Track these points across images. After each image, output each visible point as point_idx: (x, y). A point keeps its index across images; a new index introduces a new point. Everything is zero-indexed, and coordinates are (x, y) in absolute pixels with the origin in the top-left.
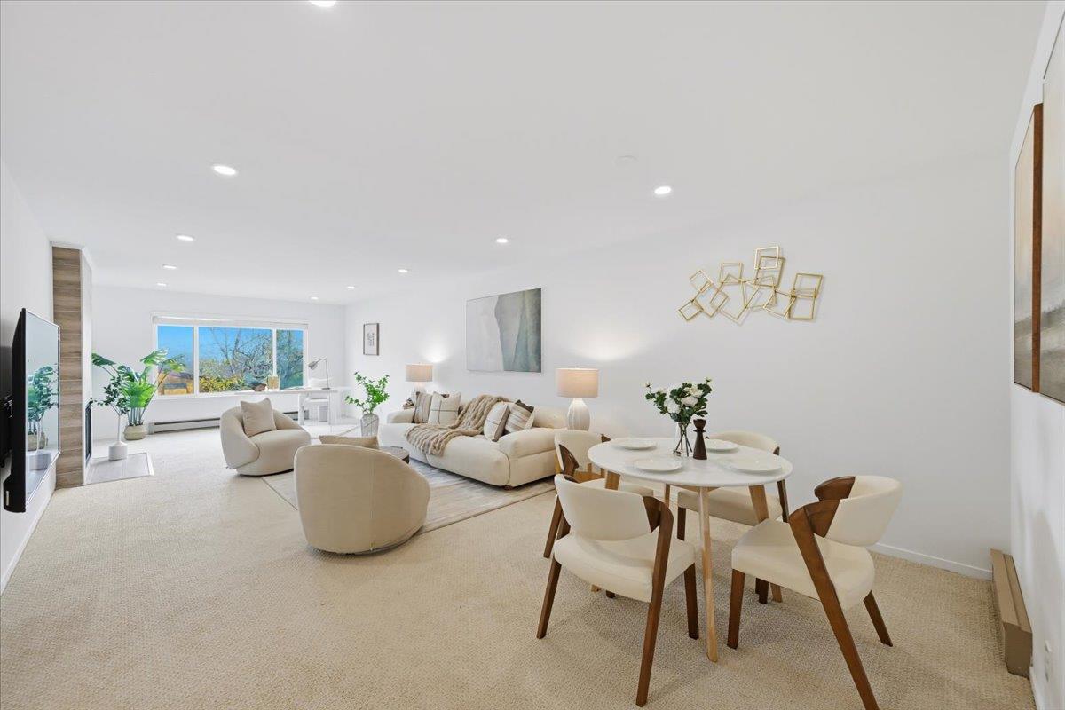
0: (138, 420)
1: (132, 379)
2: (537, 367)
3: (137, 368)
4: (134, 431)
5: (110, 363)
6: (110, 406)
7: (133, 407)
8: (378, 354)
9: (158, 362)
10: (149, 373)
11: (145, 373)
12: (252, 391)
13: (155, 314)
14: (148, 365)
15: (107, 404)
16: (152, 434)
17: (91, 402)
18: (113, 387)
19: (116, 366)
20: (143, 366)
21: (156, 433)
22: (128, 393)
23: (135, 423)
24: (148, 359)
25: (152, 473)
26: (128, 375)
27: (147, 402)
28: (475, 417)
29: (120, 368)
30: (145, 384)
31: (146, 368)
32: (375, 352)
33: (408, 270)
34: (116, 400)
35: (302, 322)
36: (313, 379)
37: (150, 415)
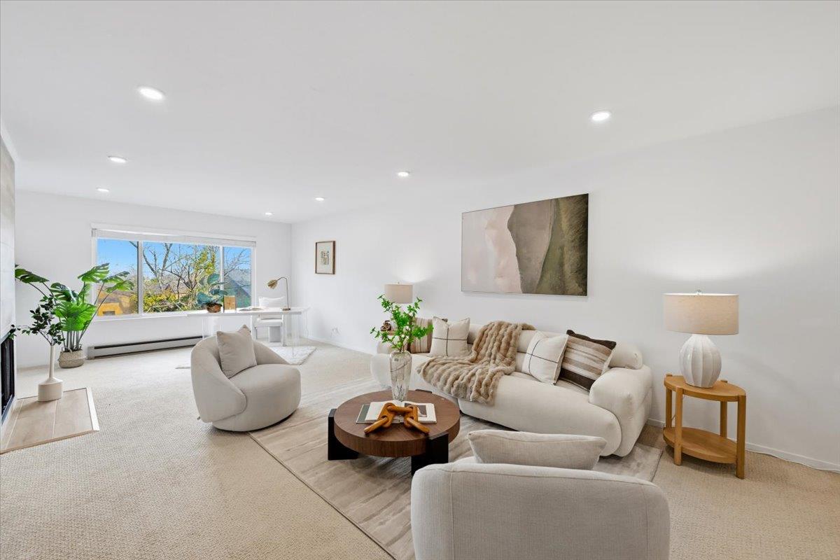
0: (75, 344)
1: (68, 298)
2: (581, 290)
3: (74, 286)
4: (71, 358)
5: (43, 280)
6: (39, 333)
7: (69, 331)
8: (334, 273)
9: (98, 279)
10: (88, 292)
11: (83, 292)
12: (205, 311)
13: (94, 226)
14: (86, 283)
15: (34, 332)
16: (91, 359)
17: (12, 331)
18: (43, 311)
19: (49, 284)
20: (81, 283)
21: (96, 357)
22: (64, 315)
23: (72, 348)
24: (87, 276)
25: (96, 427)
26: (64, 293)
27: (87, 324)
28: (499, 348)
29: (54, 285)
30: (84, 304)
31: (85, 286)
32: (331, 272)
33: (409, 173)
34: (48, 328)
35: (251, 239)
36: (264, 298)
37: (90, 338)
